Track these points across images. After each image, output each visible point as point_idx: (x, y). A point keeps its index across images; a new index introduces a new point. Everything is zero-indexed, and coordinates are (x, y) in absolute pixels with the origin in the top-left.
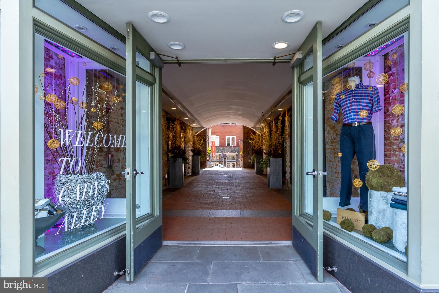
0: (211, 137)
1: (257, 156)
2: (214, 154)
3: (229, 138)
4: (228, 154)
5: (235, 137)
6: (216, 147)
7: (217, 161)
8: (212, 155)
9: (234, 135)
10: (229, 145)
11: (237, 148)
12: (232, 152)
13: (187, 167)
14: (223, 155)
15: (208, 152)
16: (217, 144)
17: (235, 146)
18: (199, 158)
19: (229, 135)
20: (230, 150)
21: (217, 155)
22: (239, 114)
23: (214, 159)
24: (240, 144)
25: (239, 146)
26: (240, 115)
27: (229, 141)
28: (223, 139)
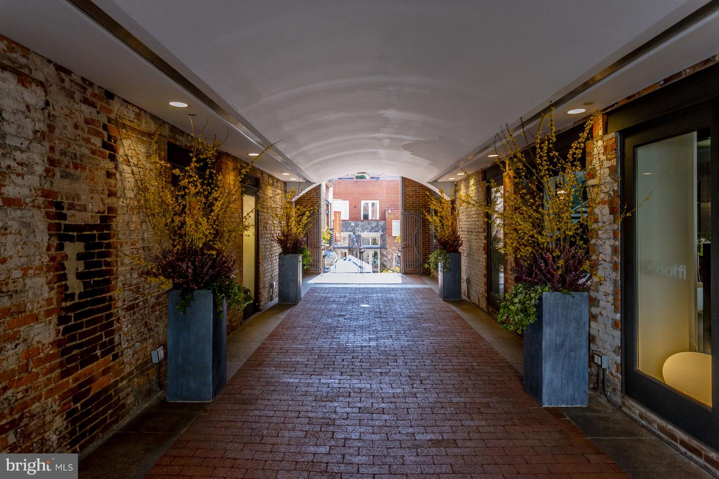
0: (334, 202)
1: (445, 255)
2: (338, 235)
3: (367, 204)
4: (365, 235)
5: (377, 202)
6: (343, 221)
7: (346, 248)
8: (336, 237)
9: (375, 200)
10: (366, 217)
11: (382, 223)
12: (372, 230)
13: (267, 285)
14: (356, 236)
15: (326, 237)
16: (345, 216)
17: (378, 219)
18: (297, 261)
19: (366, 200)
20: (368, 226)
21: (343, 238)
22: (405, 143)
23: (339, 244)
24: (387, 215)
25: (385, 220)
26: (407, 147)
27: (366, 209)
28: (355, 207)
